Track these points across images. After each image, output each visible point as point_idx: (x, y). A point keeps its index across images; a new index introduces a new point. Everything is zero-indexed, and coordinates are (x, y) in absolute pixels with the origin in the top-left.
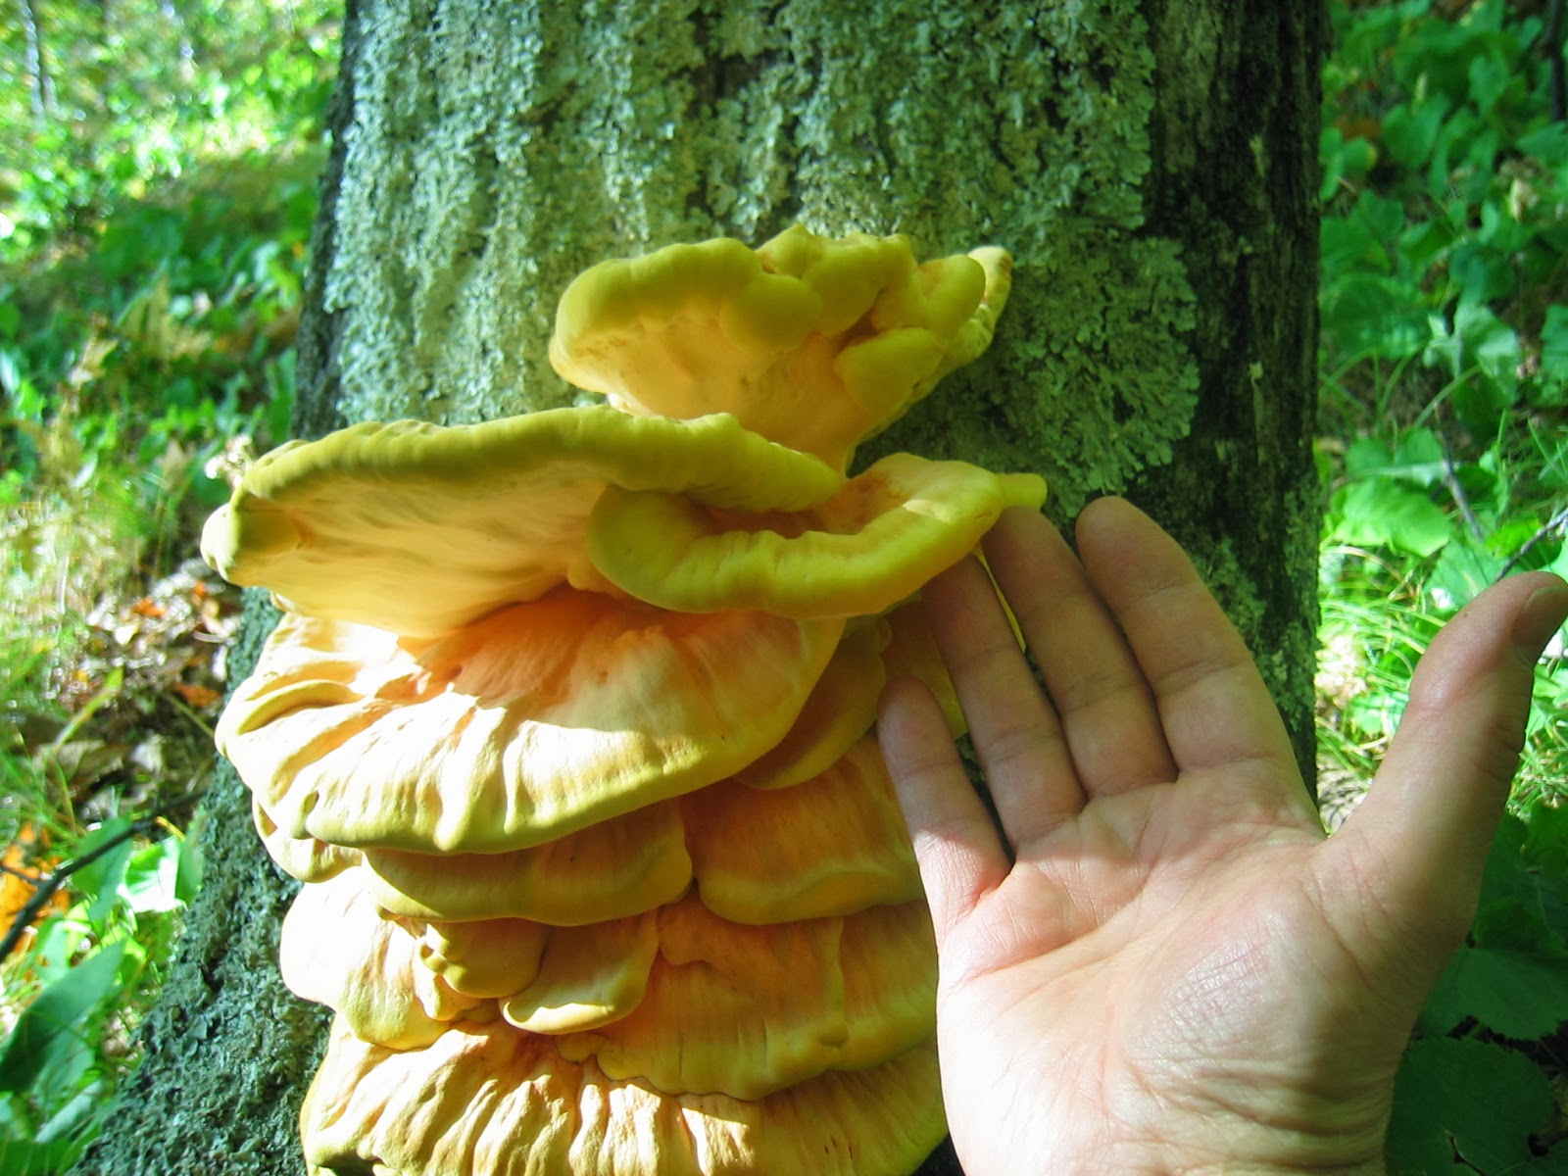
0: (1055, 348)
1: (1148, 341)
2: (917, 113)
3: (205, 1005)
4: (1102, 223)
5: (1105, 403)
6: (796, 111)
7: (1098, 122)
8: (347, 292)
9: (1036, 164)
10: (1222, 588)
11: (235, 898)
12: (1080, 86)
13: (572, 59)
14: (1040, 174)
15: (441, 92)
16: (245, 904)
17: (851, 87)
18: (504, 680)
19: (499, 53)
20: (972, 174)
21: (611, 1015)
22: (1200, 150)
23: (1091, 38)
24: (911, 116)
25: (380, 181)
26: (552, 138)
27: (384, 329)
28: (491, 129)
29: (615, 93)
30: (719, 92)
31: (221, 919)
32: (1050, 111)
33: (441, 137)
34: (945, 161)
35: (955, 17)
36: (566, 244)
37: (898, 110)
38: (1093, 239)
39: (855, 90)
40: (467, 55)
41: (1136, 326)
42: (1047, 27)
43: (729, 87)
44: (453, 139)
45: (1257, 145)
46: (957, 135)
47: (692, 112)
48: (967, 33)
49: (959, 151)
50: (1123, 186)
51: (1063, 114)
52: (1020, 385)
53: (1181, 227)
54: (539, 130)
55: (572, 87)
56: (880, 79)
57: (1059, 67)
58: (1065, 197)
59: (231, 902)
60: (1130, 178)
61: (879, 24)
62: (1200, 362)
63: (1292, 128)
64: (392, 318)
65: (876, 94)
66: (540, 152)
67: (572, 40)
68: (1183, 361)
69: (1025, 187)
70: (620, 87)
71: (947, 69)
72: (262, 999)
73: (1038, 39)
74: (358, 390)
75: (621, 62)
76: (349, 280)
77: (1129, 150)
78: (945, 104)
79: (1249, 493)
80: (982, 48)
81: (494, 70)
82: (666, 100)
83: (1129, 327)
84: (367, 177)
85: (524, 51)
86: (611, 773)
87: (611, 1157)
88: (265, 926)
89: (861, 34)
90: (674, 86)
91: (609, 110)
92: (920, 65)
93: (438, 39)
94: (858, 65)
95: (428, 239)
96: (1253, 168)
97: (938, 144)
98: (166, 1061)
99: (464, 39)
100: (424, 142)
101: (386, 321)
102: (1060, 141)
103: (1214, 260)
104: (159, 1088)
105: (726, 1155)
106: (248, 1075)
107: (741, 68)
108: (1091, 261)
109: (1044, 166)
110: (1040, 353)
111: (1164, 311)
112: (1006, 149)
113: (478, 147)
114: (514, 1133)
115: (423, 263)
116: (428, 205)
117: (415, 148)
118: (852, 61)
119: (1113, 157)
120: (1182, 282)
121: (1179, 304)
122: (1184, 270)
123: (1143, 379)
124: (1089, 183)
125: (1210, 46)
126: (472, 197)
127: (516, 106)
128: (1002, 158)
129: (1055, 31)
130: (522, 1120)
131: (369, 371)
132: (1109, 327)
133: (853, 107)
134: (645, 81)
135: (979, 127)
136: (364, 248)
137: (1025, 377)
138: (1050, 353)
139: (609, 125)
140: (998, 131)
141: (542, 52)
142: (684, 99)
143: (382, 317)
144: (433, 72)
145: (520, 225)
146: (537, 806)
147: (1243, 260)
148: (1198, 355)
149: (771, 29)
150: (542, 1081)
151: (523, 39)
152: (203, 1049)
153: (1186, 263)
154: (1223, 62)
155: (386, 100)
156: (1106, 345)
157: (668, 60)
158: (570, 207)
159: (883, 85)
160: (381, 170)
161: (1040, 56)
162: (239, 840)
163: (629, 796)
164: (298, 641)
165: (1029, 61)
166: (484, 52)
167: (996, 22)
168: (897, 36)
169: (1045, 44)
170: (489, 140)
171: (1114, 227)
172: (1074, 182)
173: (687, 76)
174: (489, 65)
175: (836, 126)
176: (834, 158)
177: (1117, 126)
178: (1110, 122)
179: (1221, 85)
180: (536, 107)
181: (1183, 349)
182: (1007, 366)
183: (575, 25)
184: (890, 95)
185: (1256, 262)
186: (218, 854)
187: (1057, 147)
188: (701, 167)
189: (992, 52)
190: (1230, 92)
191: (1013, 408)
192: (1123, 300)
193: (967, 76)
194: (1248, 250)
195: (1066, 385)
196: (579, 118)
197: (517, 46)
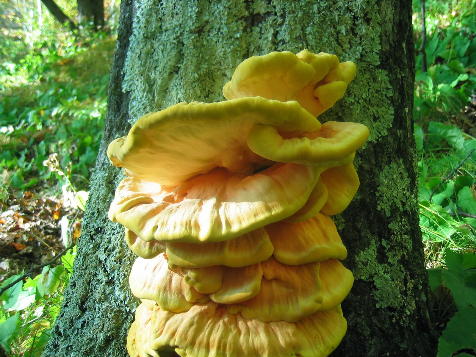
0: (357, 99)
1: (380, 99)
2: (315, 30)
3: (80, 317)
4: (368, 64)
5: (370, 116)
6: (278, 29)
7: (367, 34)
8: (130, 86)
9: (349, 46)
10: (401, 173)
11: (90, 281)
12: (361, 24)
13: (207, 14)
14: (350, 49)
15: (163, 24)
16: (94, 283)
17: (295, 22)
18: (205, 195)
19: (184, 12)
20: (331, 48)
21: (251, 295)
22: (390, 45)
23: (364, 10)
24: (313, 31)
25: (142, 52)
26: (201, 37)
27: (144, 96)
28: (181, 34)
29: (222, 24)
30: (253, 25)
31: (86, 288)
32: (353, 31)
33: (164, 37)
34: (323, 44)
35: (325, 3)
36: (206, 69)
37: (309, 29)
38: (365, 68)
39: (296, 23)
40: (172, 13)
41: (377, 94)
42: (352, 6)
43: (256, 23)
44: (169, 38)
45: (404, 45)
46: (326, 37)
47: (245, 30)
48: (328, 8)
49: (327, 41)
50: (374, 53)
51: (356, 32)
52: (348, 110)
53: (387, 67)
54: (197, 35)
55: (207, 22)
56: (303, 20)
57: (355, 18)
58: (358, 56)
59: (89, 283)
60: (375, 51)
61: (303, 4)
62: (394, 106)
63: (411, 42)
64: (147, 93)
65: (302, 24)
66: (197, 41)
67: (207, 8)
68: (389, 105)
69: (346, 53)
70: (223, 22)
71: (323, 18)
72: (104, 312)
73: (349, 10)
74: (135, 116)
75: (223, 14)
76: (131, 82)
77: (375, 42)
78: (322, 28)
79: (406, 146)
80: (333, 12)
81: (183, 17)
82: (237, 26)
83: (375, 95)
84: (138, 51)
85: (192, 11)
86: (256, 215)
87: (253, 341)
88: (104, 288)
89: (298, 7)
90: (240, 22)
91: (219, 29)
92: (315, 17)
93: (162, 9)
94: (297, 16)
95: (159, 69)
96: (404, 52)
97: (321, 39)
98: (65, 337)
99: (171, 8)
100: (157, 40)
101: (145, 94)
102: (356, 39)
103: (396, 77)
104: (62, 346)
105: (288, 340)
106: (100, 337)
107: (260, 17)
108: (365, 75)
109: (351, 47)
110: (353, 101)
111: (384, 91)
112: (340, 42)
113: (177, 40)
114: (222, 335)
115: (157, 76)
116: (159, 59)
117: (154, 42)
118: (296, 15)
119: (371, 45)
120: (388, 82)
121: (387, 89)
122: (389, 79)
123: (379, 110)
124: (364, 52)
125: (392, 16)
126: (175, 55)
127: (190, 27)
128: (339, 44)
129: (354, 7)
130: (223, 331)
131: (139, 110)
132: (370, 95)
133: (295, 28)
134: (231, 20)
135: (332, 35)
136: (137, 72)
137: (349, 107)
138: (355, 100)
139: (219, 33)
140: (338, 36)
141: (198, 11)
142: (243, 26)
143: (144, 93)
144: (161, 19)
145: (192, 63)
146: (232, 226)
147: (402, 77)
148: (393, 104)
149: (269, 5)
150: (226, 319)
151: (192, 7)
152: (80, 332)
153: (389, 77)
154: (395, 21)
155: (145, 27)
156: (370, 99)
157: (238, 14)
158: (207, 58)
159: (304, 22)
160: (143, 48)
161: (350, 14)
162: (92, 262)
163: (262, 221)
164: (127, 189)
165: (346, 16)
166: (179, 12)
167: (336, 5)
168: (308, 8)
169: (351, 11)
170: (181, 38)
171: (371, 65)
172: (361, 51)
173: (243, 19)
174: (181, 16)
175: (291, 33)
176: (290, 43)
177: (372, 35)
178: (370, 34)
179: (395, 28)
180: (196, 28)
181: (389, 102)
182: (344, 105)
183: (208, 3)
184: (306, 25)
185: (406, 79)
186: (84, 267)
187: (354, 41)
188: (247, 47)
189: (336, 13)
190: (397, 29)
191: (346, 117)
192: (373, 87)
193: (329, 20)
194: (403, 75)
195: (360, 110)
196: (209, 31)
197: (190, 10)
